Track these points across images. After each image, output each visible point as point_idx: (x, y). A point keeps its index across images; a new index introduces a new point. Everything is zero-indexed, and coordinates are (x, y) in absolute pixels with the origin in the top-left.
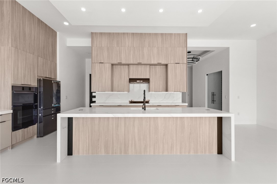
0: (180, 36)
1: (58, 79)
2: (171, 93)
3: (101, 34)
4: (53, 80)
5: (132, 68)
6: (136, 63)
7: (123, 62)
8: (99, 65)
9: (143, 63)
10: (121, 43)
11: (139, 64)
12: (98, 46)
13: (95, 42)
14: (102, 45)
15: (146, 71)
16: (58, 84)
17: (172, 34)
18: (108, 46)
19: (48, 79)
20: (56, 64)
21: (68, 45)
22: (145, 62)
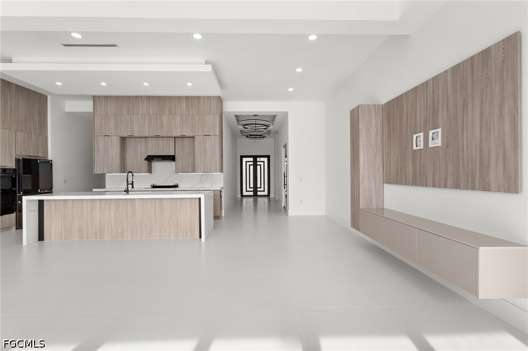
0: (211, 99)
1: (50, 158)
2: (208, 175)
3: (106, 97)
4: (40, 160)
5: (150, 142)
6: (153, 135)
7: (136, 135)
8: (104, 139)
9: (161, 135)
10: (133, 109)
11: (158, 137)
12: (102, 114)
13: (98, 108)
14: (107, 112)
15: (170, 145)
16: (49, 164)
17: (200, 97)
18: (116, 114)
19: (33, 158)
20: (46, 138)
21: (67, 110)
22: (165, 135)
